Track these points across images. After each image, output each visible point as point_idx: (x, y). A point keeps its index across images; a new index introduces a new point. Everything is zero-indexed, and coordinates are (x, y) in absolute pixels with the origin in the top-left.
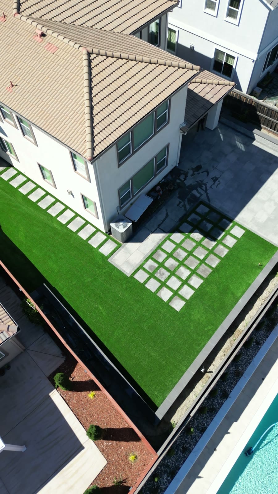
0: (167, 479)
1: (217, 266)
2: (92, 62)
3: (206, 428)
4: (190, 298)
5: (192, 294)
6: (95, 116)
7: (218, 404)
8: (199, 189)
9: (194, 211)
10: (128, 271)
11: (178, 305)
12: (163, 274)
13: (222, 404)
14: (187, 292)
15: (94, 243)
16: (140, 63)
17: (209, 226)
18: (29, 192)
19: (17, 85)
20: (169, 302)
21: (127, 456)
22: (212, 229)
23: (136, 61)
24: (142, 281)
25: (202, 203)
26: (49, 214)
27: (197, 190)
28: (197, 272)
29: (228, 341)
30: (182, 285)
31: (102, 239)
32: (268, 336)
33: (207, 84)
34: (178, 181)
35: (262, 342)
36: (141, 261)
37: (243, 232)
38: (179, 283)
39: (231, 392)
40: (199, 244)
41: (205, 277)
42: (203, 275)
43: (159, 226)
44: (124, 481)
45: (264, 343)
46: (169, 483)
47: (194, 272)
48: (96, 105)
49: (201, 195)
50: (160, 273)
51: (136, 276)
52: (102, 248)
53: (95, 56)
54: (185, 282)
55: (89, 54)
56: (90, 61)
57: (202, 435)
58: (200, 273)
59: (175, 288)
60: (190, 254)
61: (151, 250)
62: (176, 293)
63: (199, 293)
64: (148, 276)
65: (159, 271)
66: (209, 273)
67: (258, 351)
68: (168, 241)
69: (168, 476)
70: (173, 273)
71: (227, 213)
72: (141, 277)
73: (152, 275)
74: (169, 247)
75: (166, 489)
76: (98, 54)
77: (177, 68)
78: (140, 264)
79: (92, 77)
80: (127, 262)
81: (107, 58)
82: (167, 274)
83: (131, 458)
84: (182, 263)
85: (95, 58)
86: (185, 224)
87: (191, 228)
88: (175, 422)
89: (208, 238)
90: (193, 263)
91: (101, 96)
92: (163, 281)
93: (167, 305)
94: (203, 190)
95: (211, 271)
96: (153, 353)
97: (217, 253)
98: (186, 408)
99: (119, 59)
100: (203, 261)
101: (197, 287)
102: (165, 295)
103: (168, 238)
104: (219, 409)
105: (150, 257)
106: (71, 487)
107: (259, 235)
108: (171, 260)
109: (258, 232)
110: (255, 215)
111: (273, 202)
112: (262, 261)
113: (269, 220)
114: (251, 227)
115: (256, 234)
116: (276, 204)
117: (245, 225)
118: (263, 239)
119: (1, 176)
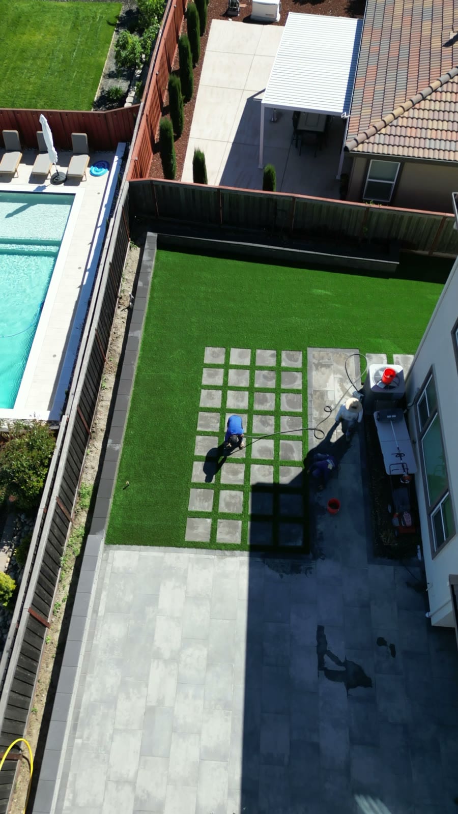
1: (194, 441)
4: (202, 373)
5: (203, 379)
10: (317, 354)
11: (212, 355)
14: (212, 377)
15: (403, 359)
20: (226, 351)
24: (285, 354)
25: (303, 552)
28: (219, 414)
30: (226, 382)
38: (231, 382)
41: (201, 414)
42: (206, 414)
47: (223, 410)
50: (270, 379)
51: (298, 355)
52: (385, 359)
54: (225, 388)
59: (232, 372)
62: (226, 366)
63: (194, 387)
64: (282, 366)
65: (275, 381)
66: (199, 422)
68: (299, 434)
70: (252, 390)
72: (291, 358)
73: (278, 370)
78: (308, 373)
82: (258, 385)
84: (250, 412)
88: (132, 249)
92: (256, 371)
93: (227, 345)
95: (199, 429)
96: (203, 288)
101: (204, 393)
102: (239, 356)
103: (304, 440)
105: (304, 392)
107: (156, 548)
108: (270, 406)
109: (161, 554)
110: (186, 592)
111: (167, 655)
112: (126, 497)
113: (153, 599)
114: (179, 558)
115: (162, 548)
116: (158, 656)
117: (192, 556)
118: (145, 544)
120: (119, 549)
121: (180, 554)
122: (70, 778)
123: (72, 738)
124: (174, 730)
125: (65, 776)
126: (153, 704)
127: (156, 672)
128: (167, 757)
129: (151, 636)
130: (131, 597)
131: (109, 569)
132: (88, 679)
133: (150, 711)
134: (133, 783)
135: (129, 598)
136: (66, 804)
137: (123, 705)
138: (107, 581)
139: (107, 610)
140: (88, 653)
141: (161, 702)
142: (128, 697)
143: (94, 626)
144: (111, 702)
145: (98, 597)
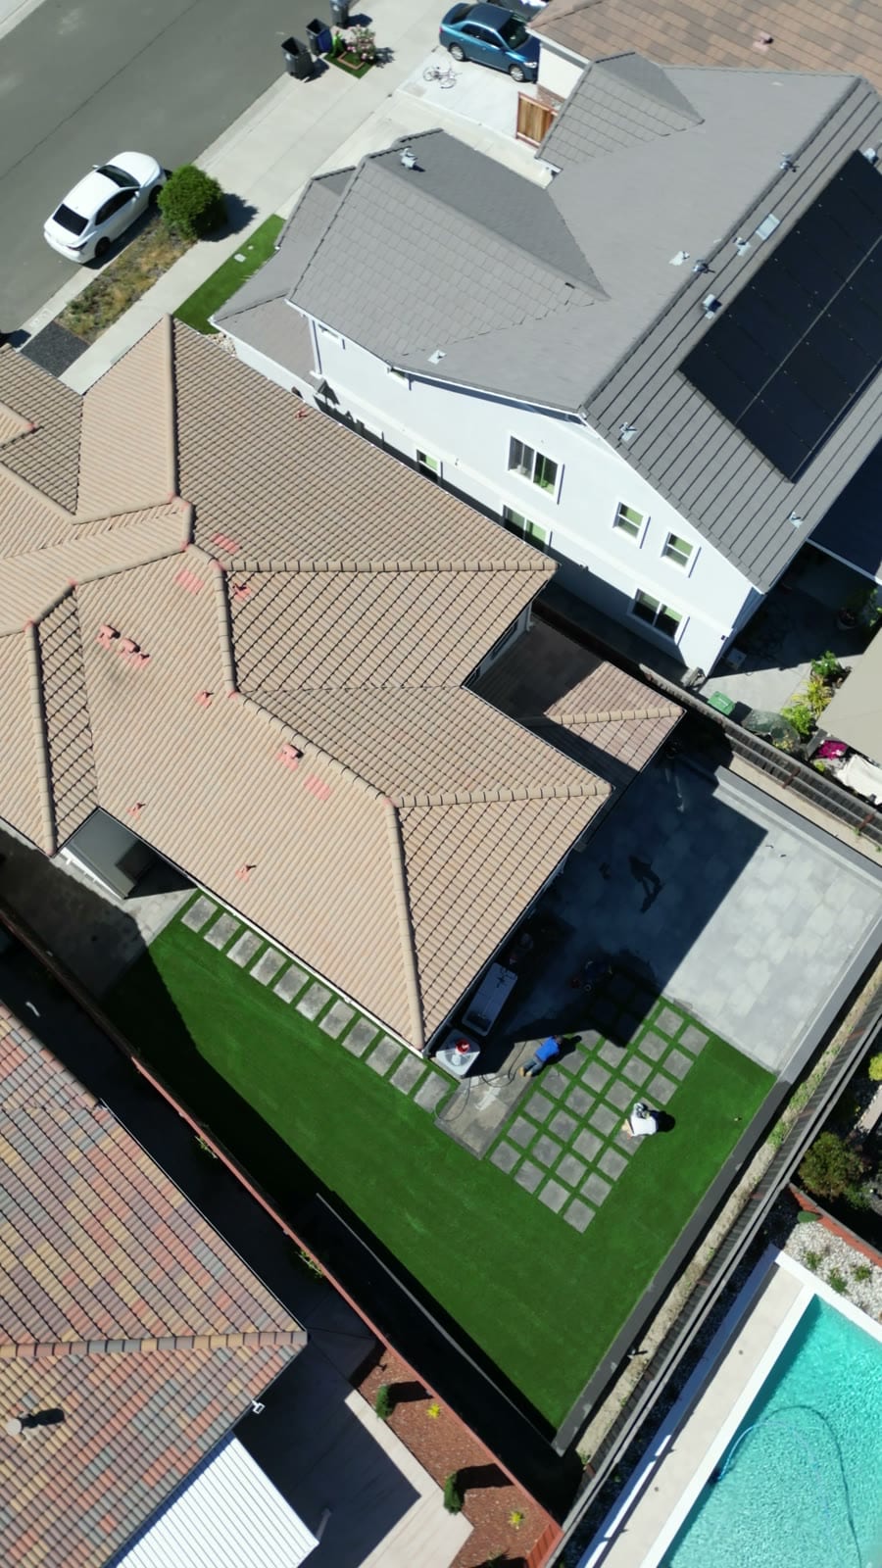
0: (576, 1549)
2: (404, 827)
4: (604, 1202)
5: (607, 1193)
6: (420, 950)
10: (477, 1146)
11: (581, 1219)
12: (548, 1150)
13: (668, 1410)
14: (599, 1189)
15: (402, 1083)
16: (493, 804)
18: (250, 960)
19: (256, 866)
20: (563, 1214)
21: (506, 1516)
24: (507, 1169)
28: (615, 1141)
29: (676, 1289)
30: (587, 1174)
31: (417, 1073)
32: (751, 1272)
36: (501, 1122)
38: (582, 1169)
39: (682, 1387)
40: (617, 1074)
41: (632, 1154)
42: (627, 1149)
45: (742, 1286)
47: (609, 1142)
48: (419, 924)
50: (541, 1148)
51: (495, 1158)
52: (418, 1094)
53: (408, 811)
54: (592, 1167)
55: (397, 810)
56: (399, 827)
58: (620, 1144)
59: (574, 1182)
60: (600, 1098)
61: (519, 1095)
62: (575, 1193)
63: (621, 1189)
64: (519, 1155)
65: (539, 1144)
69: (578, 1544)
70: (567, 1146)
72: (505, 1159)
73: (527, 1154)
74: (556, 1084)
76: (414, 807)
77: (564, 799)
78: (500, 1129)
79: (407, 861)
80: (475, 1128)
81: (431, 810)
82: (557, 1150)
83: (514, 1520)
84: (584, 1123)
85: (409, 815)
87: (598, 1035)
88: (587, 1454)
90: (606, 1122)
91: (427, 901)
92: (549, 1166)
93: (558, 1222)
96: (538, 1324)
97: (653, 1094)
98: (603, 1426)
99: (455, 806)
101: (615, 1176)
102: (555, 1197)
104: (662, 1420)
105: (519, 1110)
107: (736, 1047)
108: (562, 1117)
109: (735, 1039)
110: (729, 997)
111: (765, 962)
112: (741, 1110)
113: (757, 1008)
114: (722, 1028)
115: (731, 1043)
116: (772, 966)
117: (710, 1022)
118: (743, 1056)
119: (183, 920)
120: (767, 1066)
121: (718, 1029)
122: (864, 929)
123: (855, 950)
124: (783, 914)
125: (867, 932)
126: (789, 938)
127: (778, 956)
128: (794, 902)
129: (771, 983)
130: (773, 1021)
131: (782, 1055)
132: (830, 982)
133: (795, 933)
134: (823, 901)
135: (776, 1021)
136: (871, 917)
137: (811, 951)
138: (788, 1046)
139: (797, 1022)
141: (784, 936)
142: (805, 953)
143: (811, 1017)
144: (819, 957)
145: (800, 1037)
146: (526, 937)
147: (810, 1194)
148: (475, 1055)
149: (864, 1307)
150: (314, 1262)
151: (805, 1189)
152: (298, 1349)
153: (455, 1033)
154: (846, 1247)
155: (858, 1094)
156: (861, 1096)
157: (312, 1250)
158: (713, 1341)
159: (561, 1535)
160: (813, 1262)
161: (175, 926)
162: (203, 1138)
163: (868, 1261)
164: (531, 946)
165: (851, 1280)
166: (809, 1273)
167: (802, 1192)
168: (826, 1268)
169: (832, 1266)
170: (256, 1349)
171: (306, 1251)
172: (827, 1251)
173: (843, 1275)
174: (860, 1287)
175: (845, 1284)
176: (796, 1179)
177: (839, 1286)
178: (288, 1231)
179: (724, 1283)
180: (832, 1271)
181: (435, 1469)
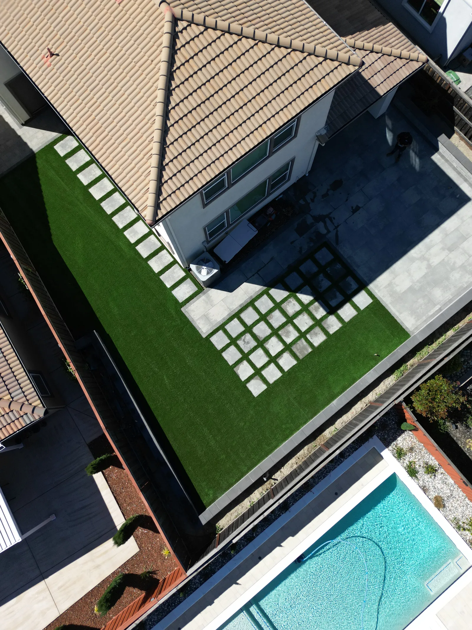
1: (320, 345)
2: (179, 38)
3: (254, 538)
4: (275, 381)
5: (278, 377)
6: (168, 147)
7: (275, 516)
8: (327, 220)
9: (311, 256)
10: (204, 329)
11: (257, 388)
12: (248, 343)
13: (280, 516)
14: (272, 374)
15: (168, 280)
16: (260, 44)
17: (325, 284)
18: (92, 182)
19: (58, 55)
20: (247, 383)
21: (161, 549)
22: (329, 289)
23: (254, 39)
24: (219, 347)
25: (327, 245)
26: (114, 223)
27: (325, 223)
28: (292, 348)
29: (306, 448)
30: (268, 363)
31: (179, 276)
32: (357, 449)
33: (380, 55)
34: (302, 202)
35: (348, 454)
36: (224, 319)
37: (370, 301)
38: (266, 359)
39: (293, 504)
40: (305, 308)
41: (301, 357)
42: (298, 354)
43: (259, 271)
44: (154, 572)
45: (349, 456)
46: (201, 584)
47: (288, 348)
48: (173, 125)
49: (329, 232)
50: (244, 340)
51: (213, 339)
52: (176, 289)
53: (185, 24)
54: (273, 360)
55: (175, 21)
56: (174, 36)
57: (247, 545)
58: (295, 350)
59: (259, 365)
60: (290, 320)
61: (240, 306)
62: (258, 372)
63: (288, 378)
64: (229, 341)
65: (243, 337)
66: (306, 353)
67: (339, 465)
68: (265, 296)
69: (201, 578)
70: (261, 343)
71: (356, 268)
72: (219, 341)
73: (233, 342)
74: (264, 305)
75: (196, 589)
76: (191, 22)
77: (321, 59)
78: (222, 323)
79: (175, 68)
80: (206, 317)
81: (205, 30)
82: (254, 343)
83: (165, 552)
84: (275, 332)
85: (185, 28)
86: (295, 274)
87: (300, 281)
88: (221, 527)
89: (319, 303)
90: (291, 335)
91: (184, 108)
92: (246, 352)
93: (243, 386)
94: (333, 224)
95: (310, 350)
97: (325, 326)
99: (226, 35)
100: (303, 335)
101: (286, 368)
102: (244, 371)
103: (266, 292)
104: (274, 520)
105: (237, 315)
106: (98, 566)
107: (389, 311)
108: (262, 325)
109: (390, 305)
110: (394, 279)
111: (425, 263)
112: (381, 350)
113: (411, 289)
114: (383, 296)
115: (387, 308)
116: (429, 266)
117: (376, 291)
118: (393, 317)
119: (56, 147)
120: (407, 327)
121: (381, 297)
124: (447, 235)
126: (447, 251)
127: (435, 261)
128: (457, 229)
129: (424, 277)
130: (419, 300)
131: (419, 323)
132: (466, 285)
133: (451, 249)
135: (421, 301)
137: (459, 263)
138: (424, 318)
139: (435, 305)
140: (458, 295)
141: (443, 249)
142: (455, 263)
143: (445, 304)
144: (463, 267)
145: (434, 314)
146: (271, 210)
147: (414, 412)
148: (215, 271)
149: (425, 490)
150: (72, 368)
151: (411, 408)
152: (37, 418)
153: (208, 255)
154: (424, 450)
155: (463, 360)
156: (464, 361)
157: (74, 361)
158: (320, 483)
159: (184, 577)
160: (400, 454)
161: (49, 148)
162: (22, 274)
163: (437, 463)
164: (273, 217)
165: (421, 471)
166: (395, 459)
167: (408, 409)
168: (407, 459)
169: (411, 460)
170: (8, 411)
171: (69, 360)
172: (411, 449)
173: (417, 466)
174: (427, 477)
175: (417, 472)
176: (408, 400)
177: (412, 472)
178: (60, 345)
179: (338, 452)
180: (410, 463)
181: (126, 509)
